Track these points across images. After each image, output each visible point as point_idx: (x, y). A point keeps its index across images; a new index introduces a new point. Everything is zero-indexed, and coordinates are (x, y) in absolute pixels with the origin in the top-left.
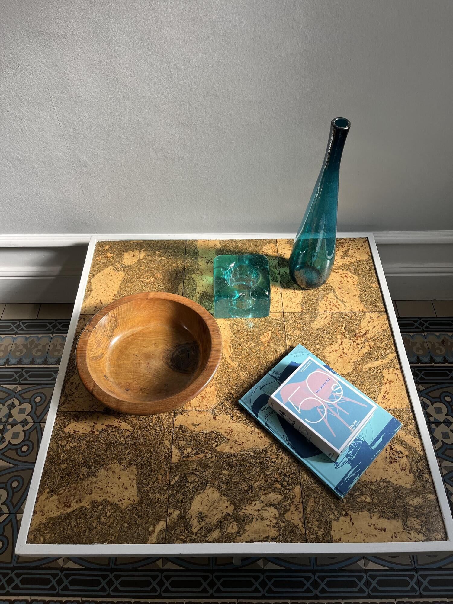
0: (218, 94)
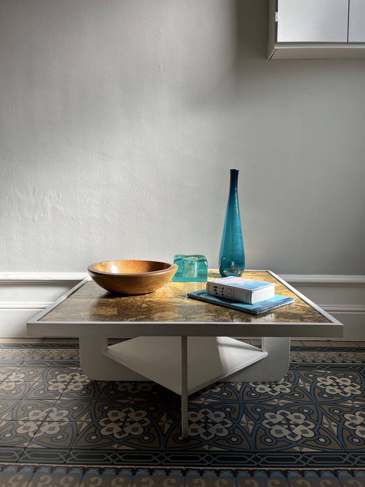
0: (179, 184)
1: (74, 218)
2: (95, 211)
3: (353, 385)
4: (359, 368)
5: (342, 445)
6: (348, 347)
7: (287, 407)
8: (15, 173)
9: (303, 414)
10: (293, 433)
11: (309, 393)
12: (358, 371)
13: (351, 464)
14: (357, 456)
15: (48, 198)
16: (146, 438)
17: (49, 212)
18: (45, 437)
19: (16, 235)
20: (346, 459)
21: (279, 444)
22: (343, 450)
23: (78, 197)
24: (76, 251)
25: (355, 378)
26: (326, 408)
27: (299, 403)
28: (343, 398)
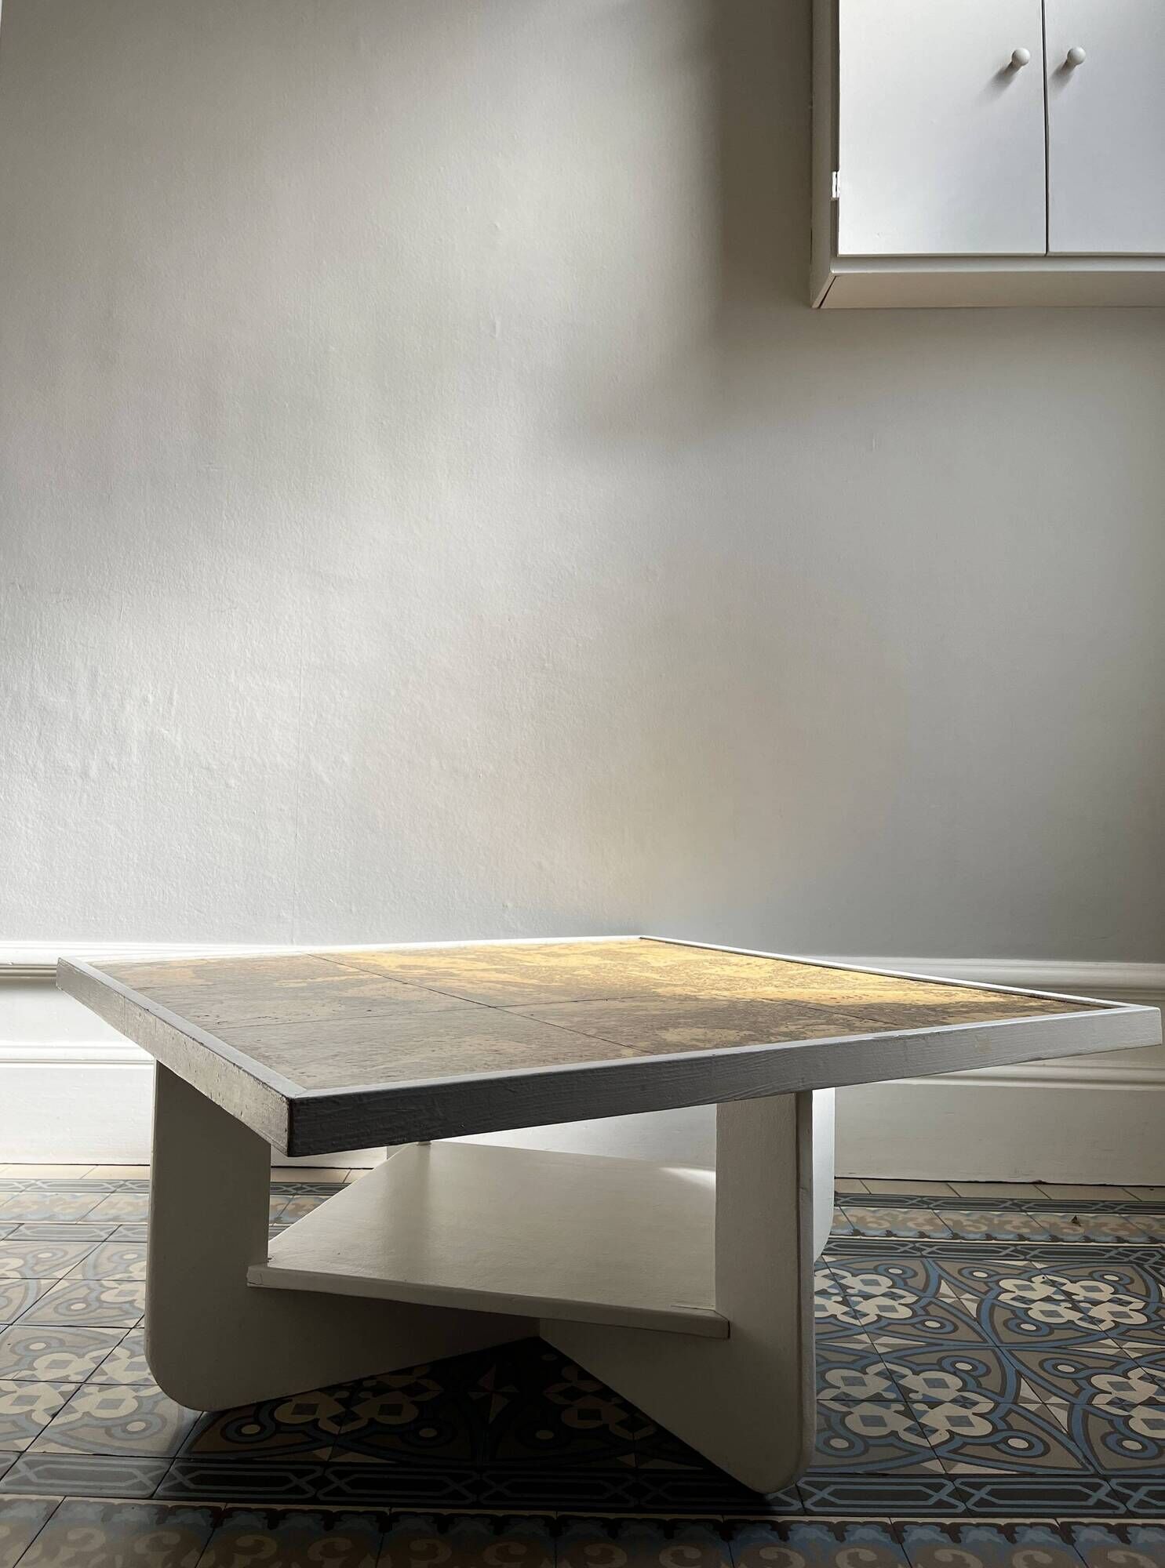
1: (215, 767)
2: (280, 747)
3: (1121, 1299)
4: (1139, 1254)
5: (1085, 1457)
6: (1103, 1201)
7: (901, 1356)
8: (38, 627)
9: (954, 1374)
10: (922, 1426)
11: (975, 1320)
12: (1135, 1263)
13: (1117, 1508)
14: (1135, 1487)
15: (134, 705)
16: (428, 1433)
17: (135, 750)
18: (87, 1425)
19: (27, 819)
20: (1101, 1494)
21: (875, 1454)
22: (1088, 1470)
23: (231, 703)
24: (213, 873)
25: (1127, 1281)
26: (1032, 1359)
27: (942, 1345)
28: (1089, 1333)
